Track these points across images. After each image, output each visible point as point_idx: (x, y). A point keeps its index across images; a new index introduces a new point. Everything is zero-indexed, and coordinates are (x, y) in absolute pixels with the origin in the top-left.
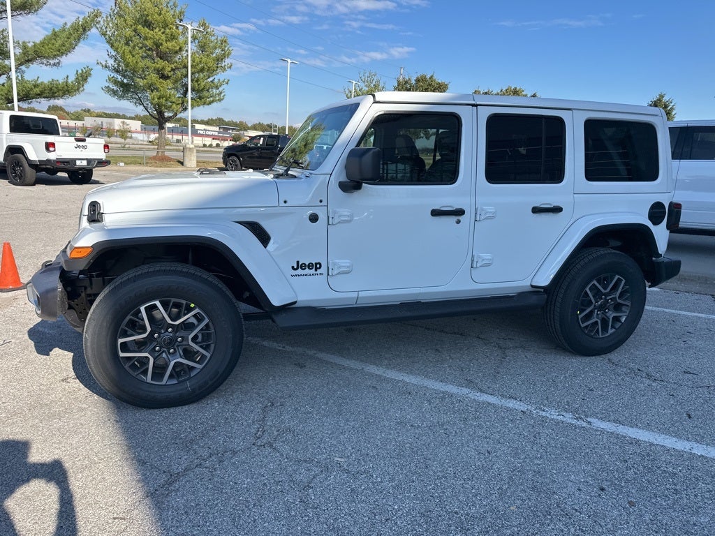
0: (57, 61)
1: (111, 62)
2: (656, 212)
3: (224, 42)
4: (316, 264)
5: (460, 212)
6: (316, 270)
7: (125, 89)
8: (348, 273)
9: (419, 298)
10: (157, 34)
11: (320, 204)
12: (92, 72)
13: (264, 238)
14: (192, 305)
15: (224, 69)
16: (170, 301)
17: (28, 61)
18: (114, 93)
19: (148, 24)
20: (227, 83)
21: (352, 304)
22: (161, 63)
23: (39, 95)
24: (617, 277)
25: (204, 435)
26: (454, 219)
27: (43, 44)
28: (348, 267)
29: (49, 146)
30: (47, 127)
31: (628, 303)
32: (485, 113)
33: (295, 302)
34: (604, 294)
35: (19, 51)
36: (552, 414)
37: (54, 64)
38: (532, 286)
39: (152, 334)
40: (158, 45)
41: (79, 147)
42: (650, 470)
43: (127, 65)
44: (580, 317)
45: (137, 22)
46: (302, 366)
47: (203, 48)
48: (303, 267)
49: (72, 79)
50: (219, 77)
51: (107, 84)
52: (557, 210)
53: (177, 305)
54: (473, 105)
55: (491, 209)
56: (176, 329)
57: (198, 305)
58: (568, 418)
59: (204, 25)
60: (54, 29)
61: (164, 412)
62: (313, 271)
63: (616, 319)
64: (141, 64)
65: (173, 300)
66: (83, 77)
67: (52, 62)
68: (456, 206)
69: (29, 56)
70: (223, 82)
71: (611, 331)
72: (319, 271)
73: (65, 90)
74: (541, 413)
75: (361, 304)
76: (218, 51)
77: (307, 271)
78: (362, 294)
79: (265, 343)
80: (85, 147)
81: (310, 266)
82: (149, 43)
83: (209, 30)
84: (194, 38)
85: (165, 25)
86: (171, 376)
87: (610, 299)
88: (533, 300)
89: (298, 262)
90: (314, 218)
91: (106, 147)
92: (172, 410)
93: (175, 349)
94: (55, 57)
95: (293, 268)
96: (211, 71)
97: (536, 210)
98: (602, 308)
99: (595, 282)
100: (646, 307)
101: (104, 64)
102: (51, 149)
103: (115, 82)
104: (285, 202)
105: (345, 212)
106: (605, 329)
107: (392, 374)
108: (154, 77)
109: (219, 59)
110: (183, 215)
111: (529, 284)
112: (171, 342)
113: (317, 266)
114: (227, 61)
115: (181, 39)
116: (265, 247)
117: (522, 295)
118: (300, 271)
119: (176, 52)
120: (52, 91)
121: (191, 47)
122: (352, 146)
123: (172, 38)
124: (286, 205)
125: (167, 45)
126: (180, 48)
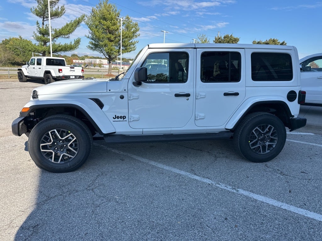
0: (68, 36)
1: (90, 35)
2: (291, 96)
3: (136, 25)
4: (124, 116)
5: (188, 95)
6: (123, 119)
7: (96, 46)
8: (138, 120)
9: (172, 132)
10: (108, 23)
11: (124, 91)
12: (81, 40)
13: (101, 105)
14: (69, 132)
15: (136, 36)
16: (60, 130)
17: (57, 36)
18: (92, 48)
19: (105, 19)
20: (138, 43)
21: (140, 134)
22: (109, 35)
23: (61, 50)
24: (269, 126)
25: (69, 184)
26: (186, 98)
27: (62, 29)
28: (137, 118)
29: (60, 70)
30: (60, 63)
31: (277, 138)
32: (200, 52)
33: (115, 132)
34: (263, 134)
35: (53, 33)
36: (222, 186)
37: (67, 37)
38: (226, 129)
39: (54, 143)
40: (108, 28)
41: (72, 71)
42: (254, 213)
43: (96, 36)
44: (250, 144)
45: (101, 18)
46: (123, 160)
47: (127, 27)
48: (118, 117)
49: (73, 43)
50: (134, 40)
51: (89, 45)
52: (237, 94)
53: (63, 132)
54: (194, 48)
55: (204, 94)
56: (63, 141)
57: (71, 132)
58: (229, 188)
59: (128, 18)
60: (67, 23)
61: (59, 174)
62: (122, 119)
63: (270, 146)
64: (101, 36)
65: (62, 129)
66: (78, 42)
67: (66, 36)
68: (186, 92)
69: (58, 34)
70: (136, 42)
71: (267, 151)
72: (125, 120)
73: (71, 48)
74: (218, 185)
75: (145, 134)
76: (134, 29)
77: (120, 119)
78: (144, 130)
79: (113, 151)
80: (74, 71)
81: (121, 117)
82: (105, 27)
83: (130, 20)
84: (124, 24)
85: (112, 19)
86: (62, 160)
87: (267, 136)
88: (226, 135)
89: (116, 116)
90: (122, 97)
91: (83, 70)
92: (62, 174)
93: (63, 150)
94: (67, 34)
95: (113, 118)
96: (131, 38)
97: (226, 94)
98: (263, 140)
99: (257, 128)
100: (287, 140)
101: (88, 36)
102: (61, 72)
103: (92, 44)
104: (110, 90)
105: (135, 95)
106: (264, 150)
107: (160, 166)
108: (106, 41)
109: (134, 32)
110: (68, 95)
111: (224, 128)
112: (62, 147)
113: (124, 117)
114: (138, 33)
115: (118, 24)
116: (102, 109)
117: (221, 133)
118: (116, 119)
119: (116, 30)
120: (66, 48)
121: (122, 28)
122: (139, 66)
123: (114, 24)
124: (110, 91)
125: (112, 28)
126: (117, 29)
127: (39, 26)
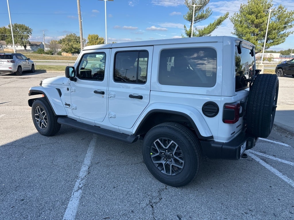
0: (210, 35)
1: (235, 32)
4: (69, 104)
5: (103, 93)
8: (76, 109)
10: (253, 17)
11: (69, 85)
13: (60, 94)
14: (43, 109)
15: (291, 27)
16: (40, 107)
19: (251, 13)
20: (292, 33)
24: (173, 142)
26: (101, 95)
27: (205, 29)
28: (75, 107)
32: (114, 51)
33: (67, 116)
35: (198, 33)
40: (253, 22)
44: (152, 156)
47: (279, 18)
52: (141, 97)
54: (110, 48)
55: (113, 93)
59: (281, 7)
60: (210, 24)
64: (245, 31)
68: (102, 90)
70: (290, 33)
72: (70, 107)
77: (68, 106)
78: (80, 118)
83: (284, 9)
86: (43, 127)
89: (66, 103)
90: (68, 89)
94: (209, 33)
97: (131, 96)
99: (158, 140)
101: (233, 33)
105: (73, 88)
109: (286, 23)
111: (132, 132)
116: (60, 97)
118: (66, 106)
119: (262, 23)
123: (261, 17)
124: (63, 84)
125: (256, 21)
126: (263, 21)
127: (186, 29)
